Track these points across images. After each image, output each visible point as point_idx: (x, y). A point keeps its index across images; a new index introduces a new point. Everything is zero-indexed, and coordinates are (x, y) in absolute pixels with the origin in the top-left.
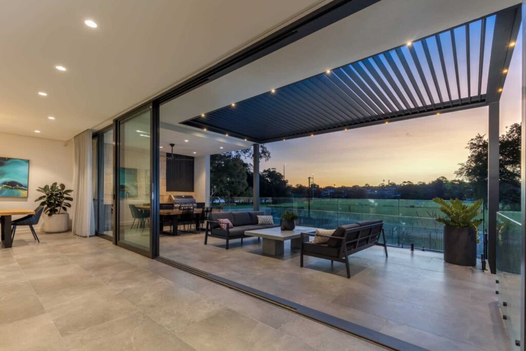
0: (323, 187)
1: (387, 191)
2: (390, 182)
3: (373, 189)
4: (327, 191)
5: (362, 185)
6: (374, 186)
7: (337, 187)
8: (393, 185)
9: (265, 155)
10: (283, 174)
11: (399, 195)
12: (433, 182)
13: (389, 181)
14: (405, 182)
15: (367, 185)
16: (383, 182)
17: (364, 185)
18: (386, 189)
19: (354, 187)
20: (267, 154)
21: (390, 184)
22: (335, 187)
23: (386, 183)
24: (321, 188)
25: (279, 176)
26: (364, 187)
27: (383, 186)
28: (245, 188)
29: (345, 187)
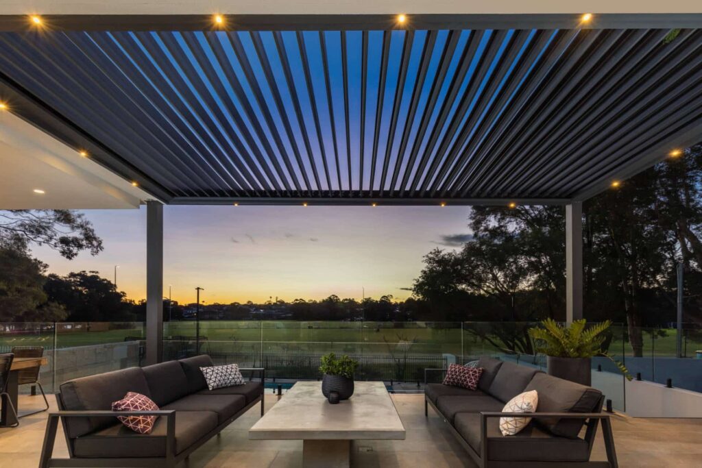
0: (184, 305)
1: (275, 310)
2: (278, 300)
3: (258, 307)
4: (192, 310)
5: (243, 302)
6: (258, 304)
7: (208, 304)
8: (282, 303)
9: (91, 243)
10: (113, 282)
11: (290, 315)
12: (324, 301)
13: (277, 298)
14: (297, 300)
15: (249, 302)
16: (269, 299)
17: (245, 303)
18: (274, 307)
19: (233, 305)
20: (95, 243)
21: (279, 301)
22: (204, 304)
23: (273, 301)
24: (181, 306)
25: (106, 284)
26: (245, 305)
27: (270, 304)
28: (37, 303)
29: (219, 305)
